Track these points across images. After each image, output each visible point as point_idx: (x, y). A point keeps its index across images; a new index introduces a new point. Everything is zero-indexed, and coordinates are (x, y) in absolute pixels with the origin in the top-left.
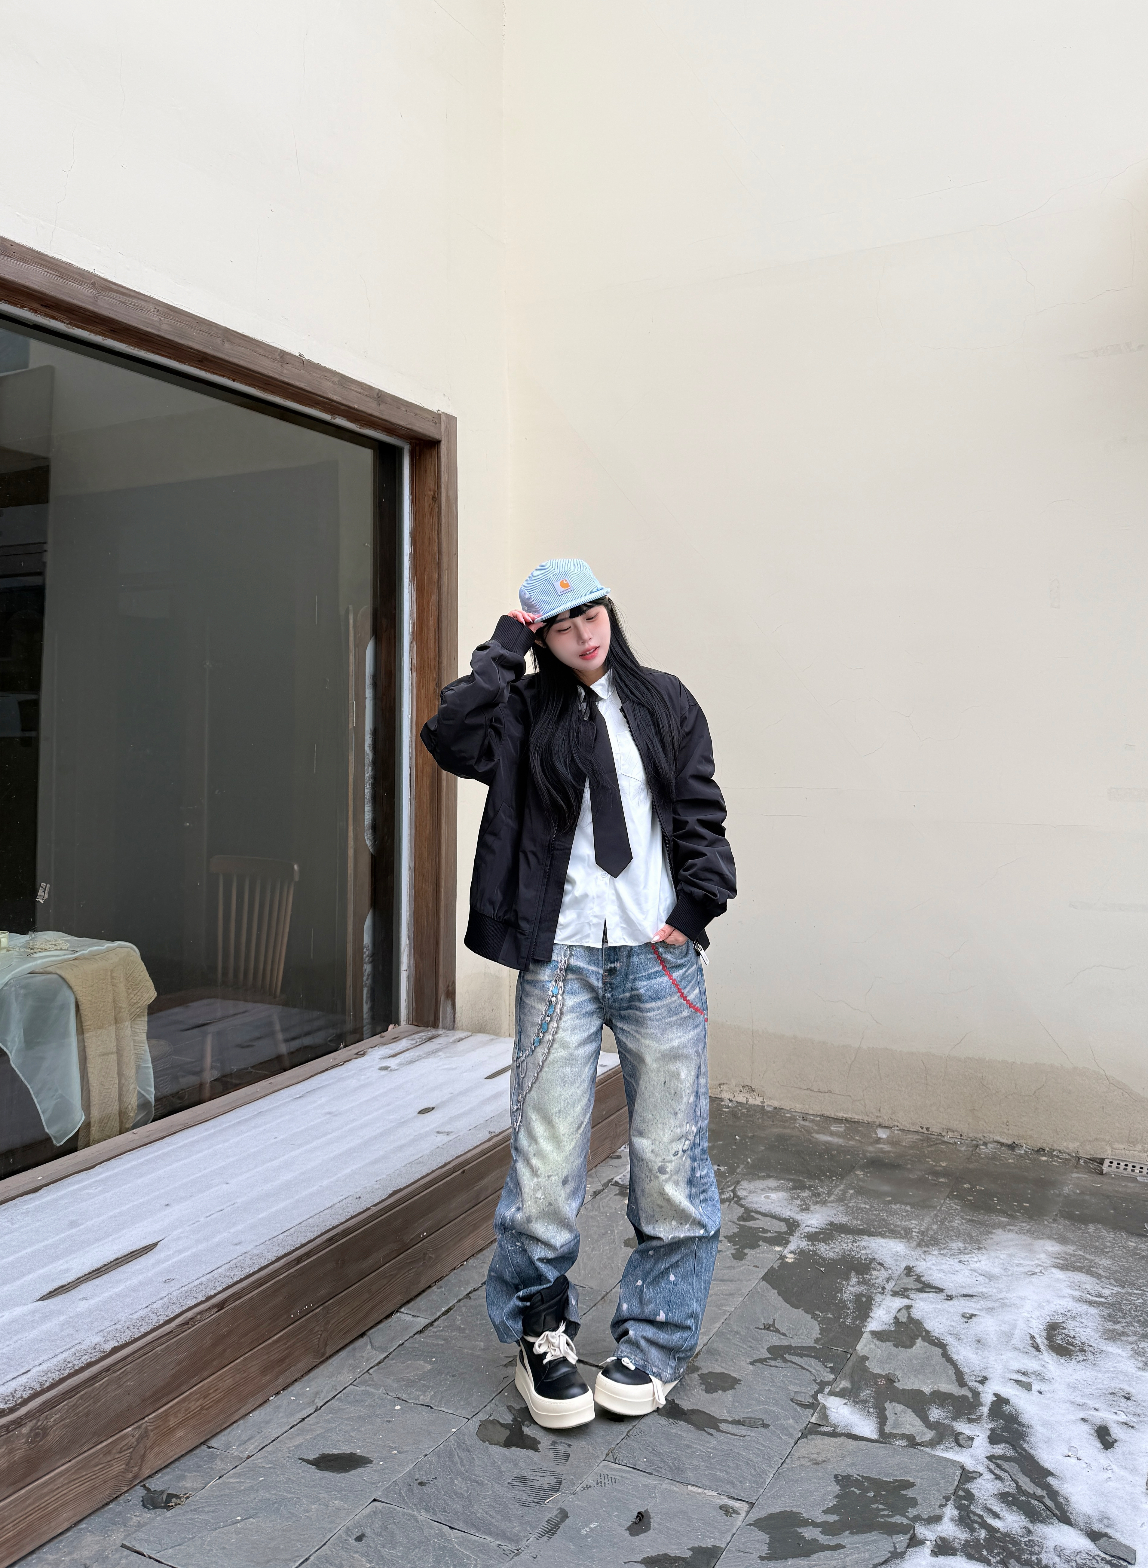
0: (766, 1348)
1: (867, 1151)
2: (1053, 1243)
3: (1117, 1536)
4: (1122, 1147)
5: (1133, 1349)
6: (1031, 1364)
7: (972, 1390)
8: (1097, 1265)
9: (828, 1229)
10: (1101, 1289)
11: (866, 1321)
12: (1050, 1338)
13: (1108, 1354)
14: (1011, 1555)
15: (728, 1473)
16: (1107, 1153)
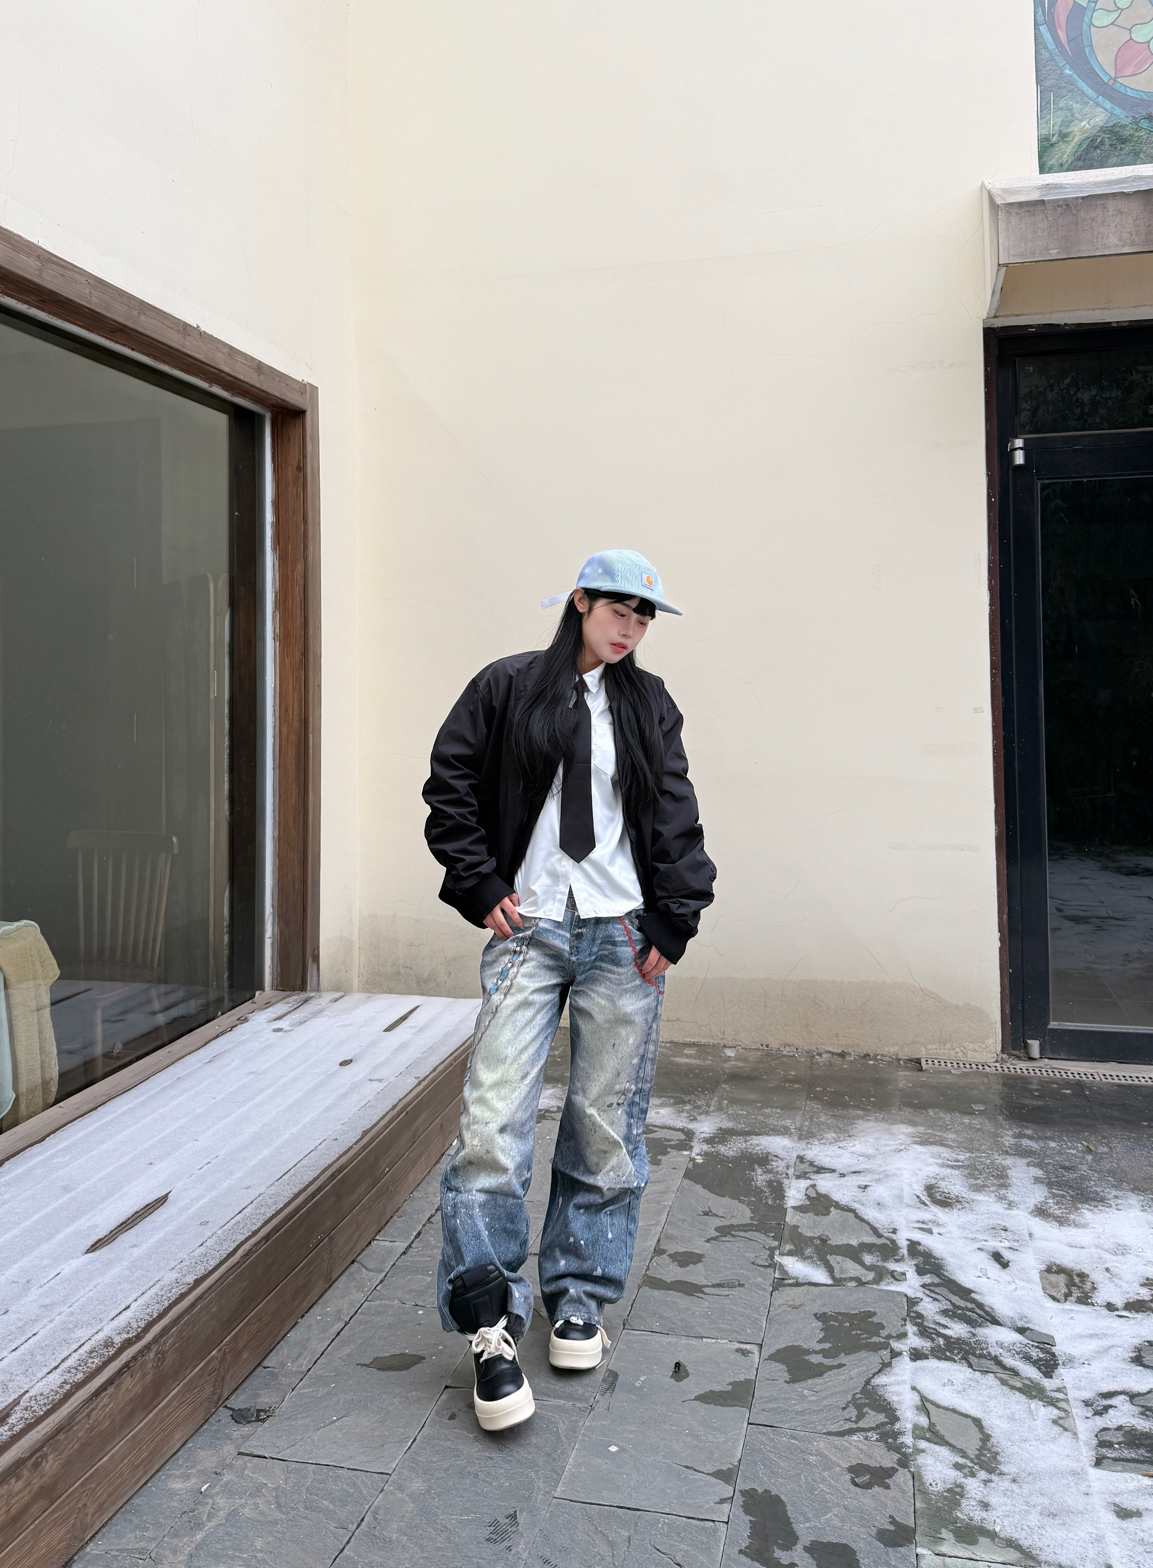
0: (713, 1228)
1: (724, 1068)
2: (906, 1126)
3: (1036, 1328)
4: (933, 1047)
5: (996, 1196)
6: (925, 1215)
7: (888, 1239)
9: (720, 1134)
10: (956, 1156)
11: (784, 1200)
12: (930, 1196)
14: (967, 1353)
15: (730, 1325)
16: (921, 1054)
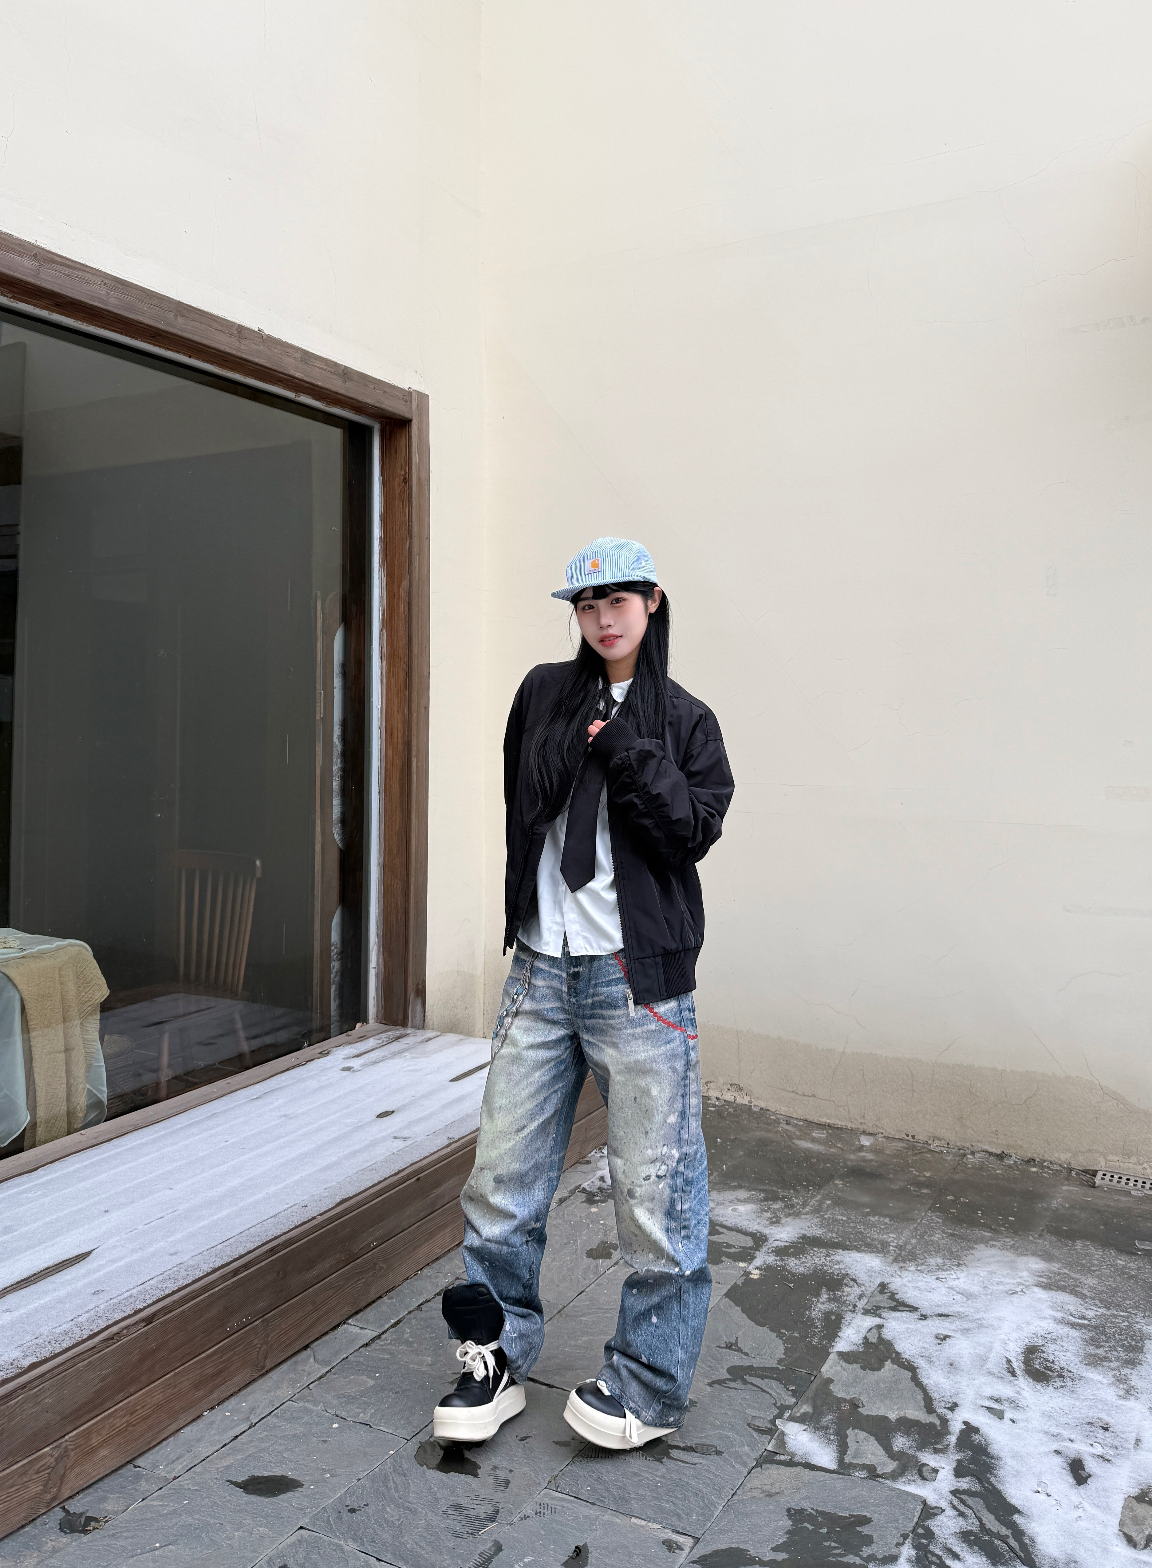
0: (726, 1368)
1: (849, 1160)
2: (1038, 1260)
4: (1116, 1159)
5: (1114, 1376)
6: (1004, 1390)
7: (940, 1417)
8: (1082, 1285)
9: (800, 1243)
10: (1084, 1311)
11: (834, 1341)
12: (1026, 1361)
13: (1088, 1381)
15: (675, 1505)
16: (1101, 1164)
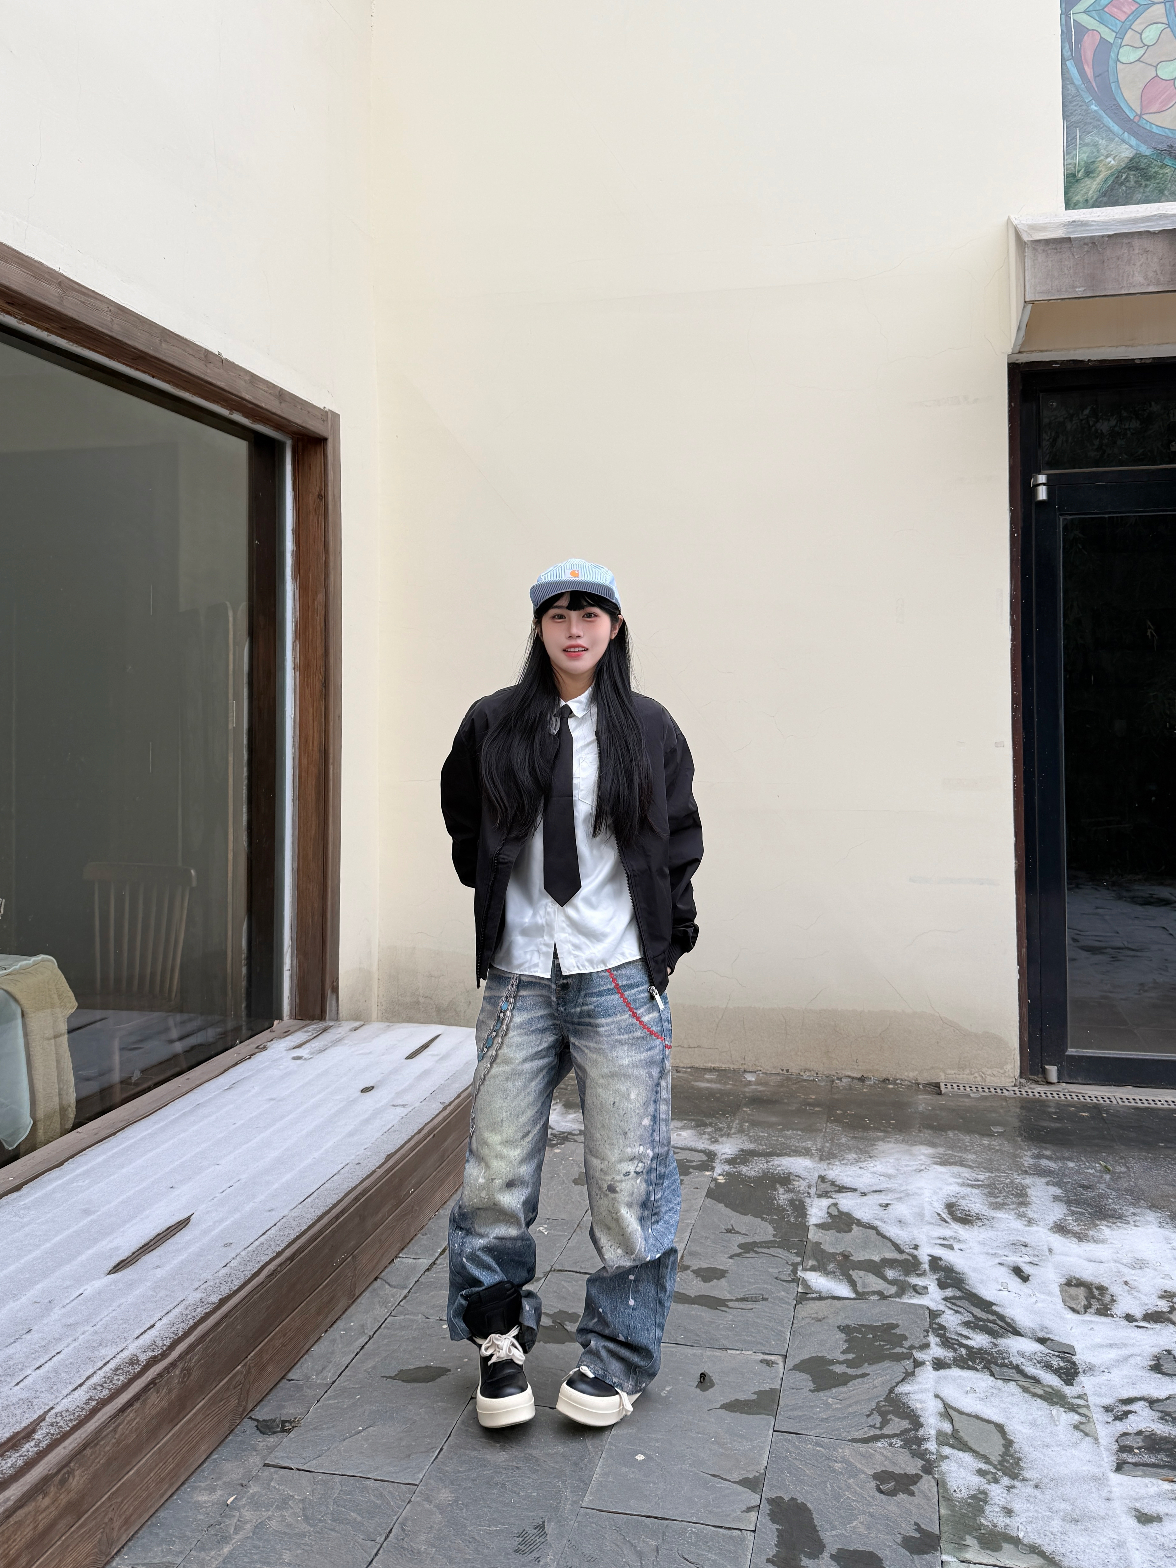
0: (736, 1245)
1: (744, 1092)
2: (926, 1147)
3: (1057, 1338)
4: (952, 1072)
5: (1016, 1213)
6: (946, 1232)
7: (910, 1254)
8: (966, 1159)
9: (741, 1155)
10: (976, 1176)
12: (951, 1213)
13: (999, 1219)
14: (989, 1362)
15: (754, 1337)
16: (940, 1078)
